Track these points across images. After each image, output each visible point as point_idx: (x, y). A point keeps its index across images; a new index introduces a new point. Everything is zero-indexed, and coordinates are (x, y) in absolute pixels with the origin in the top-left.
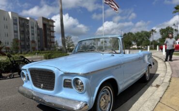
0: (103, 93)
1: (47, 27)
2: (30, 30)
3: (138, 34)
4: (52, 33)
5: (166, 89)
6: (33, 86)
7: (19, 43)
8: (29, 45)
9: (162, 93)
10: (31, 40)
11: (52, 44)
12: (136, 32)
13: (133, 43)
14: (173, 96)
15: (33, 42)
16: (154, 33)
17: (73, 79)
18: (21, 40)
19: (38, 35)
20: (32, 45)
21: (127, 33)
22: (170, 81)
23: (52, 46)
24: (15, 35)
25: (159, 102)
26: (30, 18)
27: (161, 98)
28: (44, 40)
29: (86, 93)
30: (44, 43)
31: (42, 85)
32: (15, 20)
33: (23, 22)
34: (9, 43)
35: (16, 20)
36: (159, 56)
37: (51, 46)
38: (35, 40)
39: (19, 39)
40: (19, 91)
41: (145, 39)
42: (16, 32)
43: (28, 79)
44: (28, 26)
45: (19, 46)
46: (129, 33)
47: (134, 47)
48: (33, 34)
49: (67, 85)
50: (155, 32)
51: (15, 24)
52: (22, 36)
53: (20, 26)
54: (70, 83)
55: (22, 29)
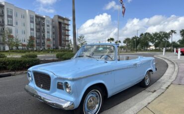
0: (92, 95)
1: (62, 25)
2: (46, 28)
3: (156, 34)
4: (66, 31)
5: (159, 96)
6: (36, 85)
7: (35, 41)
8: (44, 43)
9: (153, 99)
10: (46, 37)
11: (67, 42)
12: (154, 33)
13: (151, 44)
14: (161, 102)
15: (48, 40)
16: (173, 34)
17: (63, 82)
18: (36, 38)
19: (53, 33)
20: (47, 43)
21: (144, 33)
22: (167, 88)
23: (67, 44)
24: (31, 33)
25: (146, 107)
26: (46, 16)
27: (149, 103)
28: (58, 38)
29: (73, 95)
30: (59, 42)
31: (42, 85)
32: (31, 18)
33: (40, 20)
34: (26, 41)
35: (33, 18)
36: (173, 60)
37: (65, 44)
38: (50, 38)
39: (35, 36)
40: (25, 89)
41: (163, 40)
42: (32, 29)
43: (32, 79)
44: (44, 24)
45: (35, 43)
46: (147, 33)
47: (151, 47)
48: (48, 32)
49: (60, 87)
50: (175, 33)
51: (32, 22)
52: (38, 34)
53: (36, 24)
54: (62, 85)
55: (38, 27)
